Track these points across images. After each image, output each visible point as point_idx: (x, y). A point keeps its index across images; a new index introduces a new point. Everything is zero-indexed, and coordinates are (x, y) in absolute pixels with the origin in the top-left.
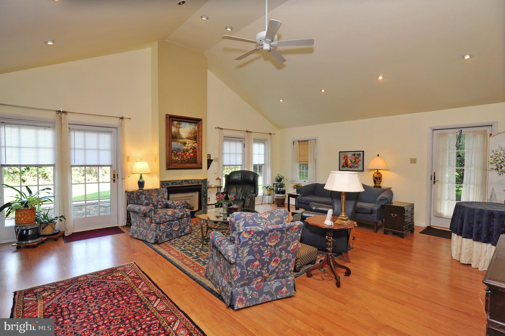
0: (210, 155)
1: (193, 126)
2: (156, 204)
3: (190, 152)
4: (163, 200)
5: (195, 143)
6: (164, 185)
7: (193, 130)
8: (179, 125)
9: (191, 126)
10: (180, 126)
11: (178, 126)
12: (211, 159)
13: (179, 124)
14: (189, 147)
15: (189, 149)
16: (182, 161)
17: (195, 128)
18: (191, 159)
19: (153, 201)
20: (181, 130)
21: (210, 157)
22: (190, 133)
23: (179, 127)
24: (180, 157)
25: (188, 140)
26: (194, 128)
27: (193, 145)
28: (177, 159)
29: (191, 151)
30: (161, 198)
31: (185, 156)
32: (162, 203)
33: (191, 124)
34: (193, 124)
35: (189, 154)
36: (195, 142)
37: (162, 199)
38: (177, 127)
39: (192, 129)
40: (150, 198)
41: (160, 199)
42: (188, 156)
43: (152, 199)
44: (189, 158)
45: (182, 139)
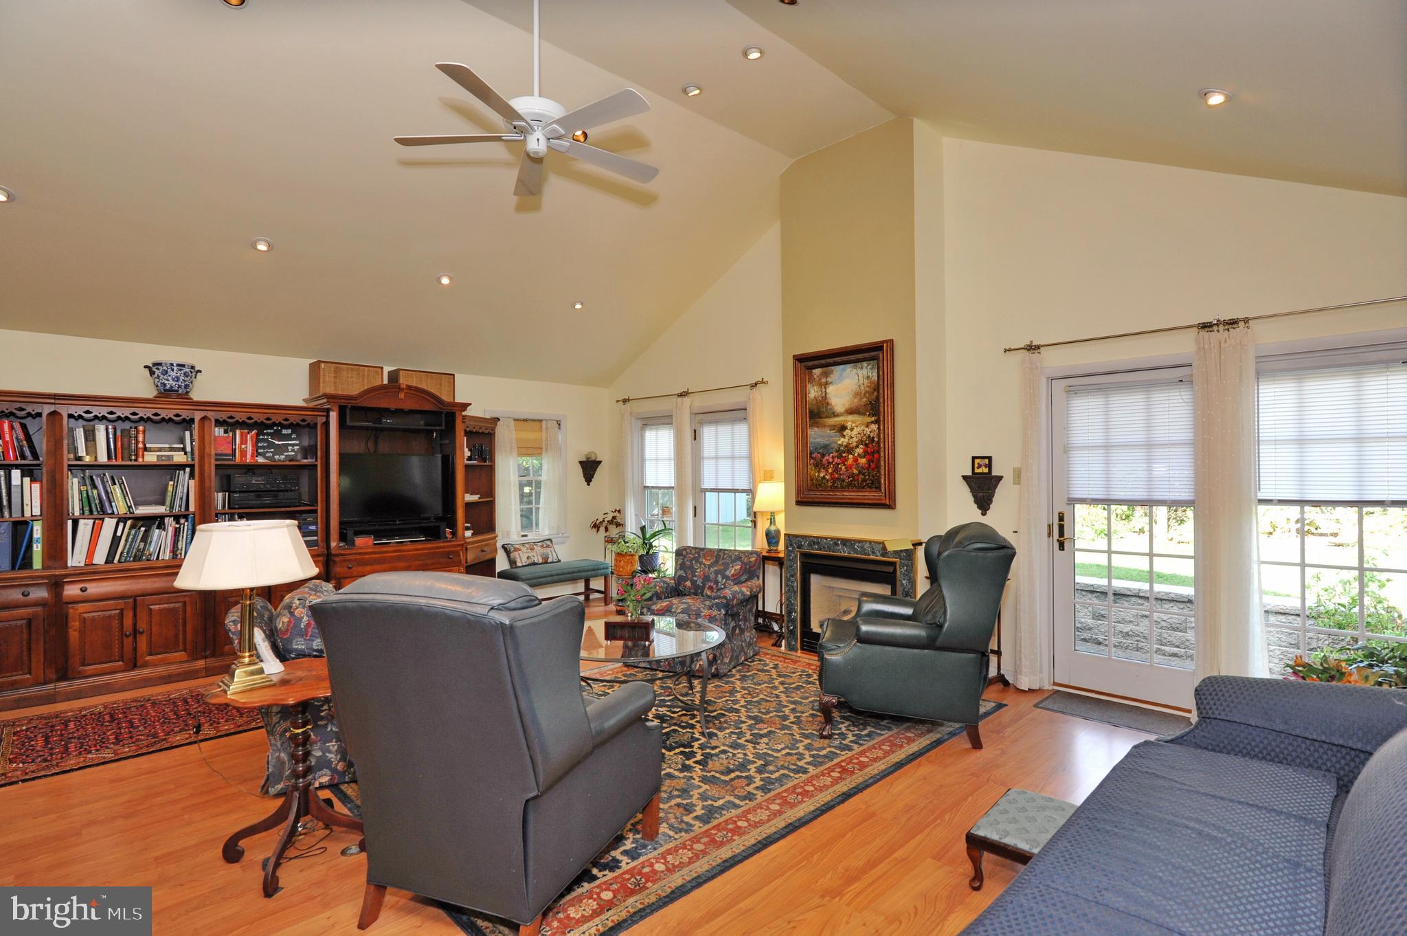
0: (990, 458)
1: (865, 372)
2: (699, 583)
3: (856, 455)
4: (719, 578)
5: (872, 422)
6: (791, 545)
7: (866, 381)
8: (827, 377)
9: (860, 372)
10: (829, 379)
11: (824, 380)
12: (994, 473)
13: (826, 375)
14: (855, 439)
15: (855, 444)
16: (834, 480)
17: (870, 374)
18: (861, 477)
19: (695, 576)
20: (830, 389)
21: (989, 466)
22: (857, 394)
23: (827, 383)
24: (830, 471)
25: (850, 418)
26: (868, 377)
27: (868, 431)
28: (822, 475)
29: (860, 450)
30: (716, 573)
31: (843, 467)
32: (715, 586)
33: (859, 365)
34: (865, 364)
35: (855, 460)
36: (873, 419)
37: (717, 576)
38: (820, 385)
39: (861, 382)
40: (691, 567)
41: (712, 576)
42: (850, 467)
43: (693, 571)
44: (855, 471)
45: (835, 415)
